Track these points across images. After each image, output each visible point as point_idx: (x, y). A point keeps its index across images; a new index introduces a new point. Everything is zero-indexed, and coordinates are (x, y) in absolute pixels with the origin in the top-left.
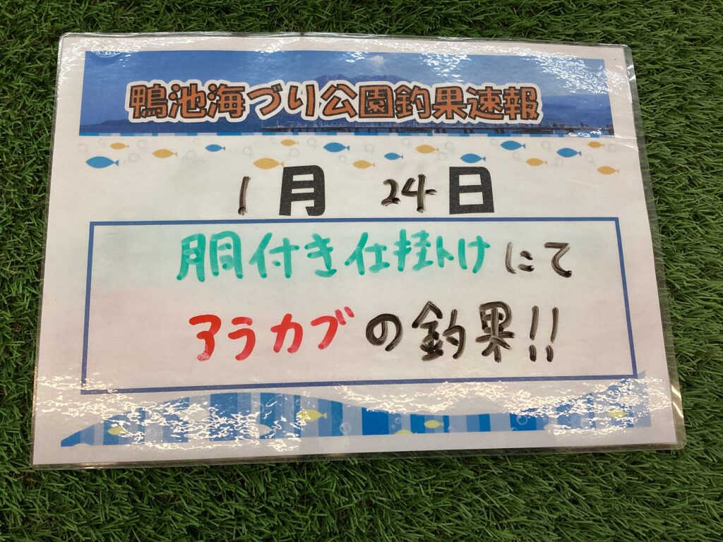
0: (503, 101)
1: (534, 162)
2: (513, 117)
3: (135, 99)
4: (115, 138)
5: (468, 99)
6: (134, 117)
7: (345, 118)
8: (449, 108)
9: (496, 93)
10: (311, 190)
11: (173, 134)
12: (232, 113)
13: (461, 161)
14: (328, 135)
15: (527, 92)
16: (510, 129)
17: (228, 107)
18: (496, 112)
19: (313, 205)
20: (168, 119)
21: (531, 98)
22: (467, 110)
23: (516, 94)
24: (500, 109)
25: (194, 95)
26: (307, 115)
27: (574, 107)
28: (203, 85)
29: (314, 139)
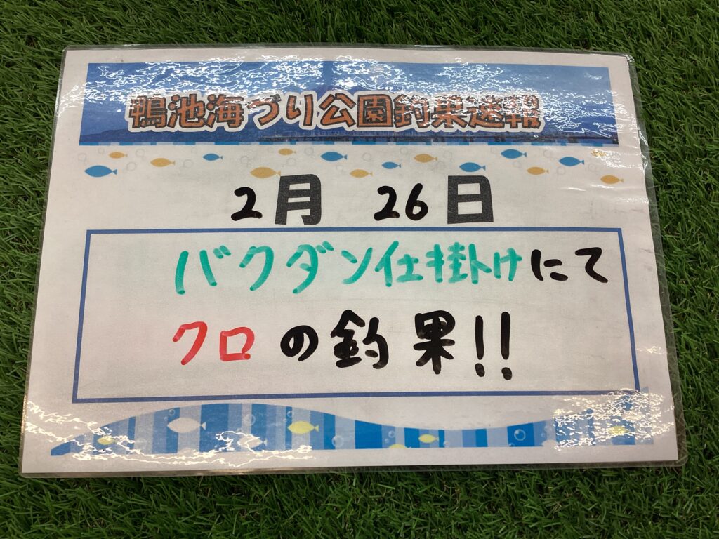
2: (514, 125)
3: (135, 109)
4: (115, 147)
6: (133, 127)
7: (342, 128)
8: (448, 116)
9: (496, 101)
10: (308, 199)
11: (172, 143)
12: (230, 123)
14: (325, 144)
16: (510, 137)
17: (227, 117)
18: (496, 120)
19: (309, 214)
20: (167, 129)
22: (467, 120)
24: (500, 117)
25: (193, 105)
28: (202, 96)
29: (312, 148)
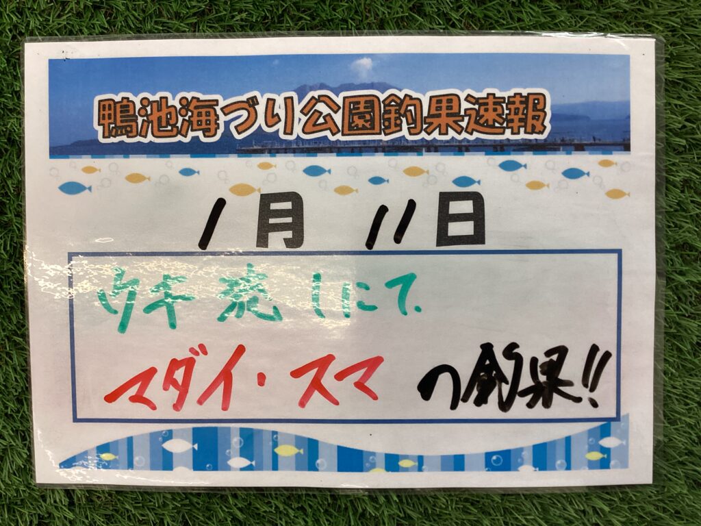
0: (506, 112)
1: (535, 185)
2: (516, 131)
3: (104, 115)
4: (86, 161)
5: (466, 110)
6: (104, 137)
7: (326, 136)
8: (444, 120)
9: (498, 101)
10: (289, 220)
11: (145, 155)
12: (206, 132)
13: (453, 184)
14: (307, 156)
15: (534, 100)
16: (512, 145)
17: (201, 125)
18: (497, 125)
19: (291, 237)
20: (139, 139)
21: (539, 107)
22: (464, 124)
23: (521, 102)
24: (501, 121)
25: (165, 111)
26: (285, 133)
27: (588, 118)
28: (174, 99)
29: (293, 162)
